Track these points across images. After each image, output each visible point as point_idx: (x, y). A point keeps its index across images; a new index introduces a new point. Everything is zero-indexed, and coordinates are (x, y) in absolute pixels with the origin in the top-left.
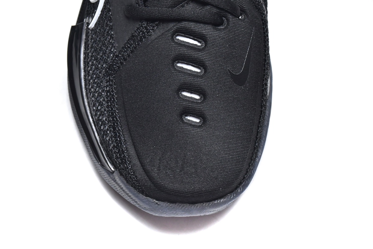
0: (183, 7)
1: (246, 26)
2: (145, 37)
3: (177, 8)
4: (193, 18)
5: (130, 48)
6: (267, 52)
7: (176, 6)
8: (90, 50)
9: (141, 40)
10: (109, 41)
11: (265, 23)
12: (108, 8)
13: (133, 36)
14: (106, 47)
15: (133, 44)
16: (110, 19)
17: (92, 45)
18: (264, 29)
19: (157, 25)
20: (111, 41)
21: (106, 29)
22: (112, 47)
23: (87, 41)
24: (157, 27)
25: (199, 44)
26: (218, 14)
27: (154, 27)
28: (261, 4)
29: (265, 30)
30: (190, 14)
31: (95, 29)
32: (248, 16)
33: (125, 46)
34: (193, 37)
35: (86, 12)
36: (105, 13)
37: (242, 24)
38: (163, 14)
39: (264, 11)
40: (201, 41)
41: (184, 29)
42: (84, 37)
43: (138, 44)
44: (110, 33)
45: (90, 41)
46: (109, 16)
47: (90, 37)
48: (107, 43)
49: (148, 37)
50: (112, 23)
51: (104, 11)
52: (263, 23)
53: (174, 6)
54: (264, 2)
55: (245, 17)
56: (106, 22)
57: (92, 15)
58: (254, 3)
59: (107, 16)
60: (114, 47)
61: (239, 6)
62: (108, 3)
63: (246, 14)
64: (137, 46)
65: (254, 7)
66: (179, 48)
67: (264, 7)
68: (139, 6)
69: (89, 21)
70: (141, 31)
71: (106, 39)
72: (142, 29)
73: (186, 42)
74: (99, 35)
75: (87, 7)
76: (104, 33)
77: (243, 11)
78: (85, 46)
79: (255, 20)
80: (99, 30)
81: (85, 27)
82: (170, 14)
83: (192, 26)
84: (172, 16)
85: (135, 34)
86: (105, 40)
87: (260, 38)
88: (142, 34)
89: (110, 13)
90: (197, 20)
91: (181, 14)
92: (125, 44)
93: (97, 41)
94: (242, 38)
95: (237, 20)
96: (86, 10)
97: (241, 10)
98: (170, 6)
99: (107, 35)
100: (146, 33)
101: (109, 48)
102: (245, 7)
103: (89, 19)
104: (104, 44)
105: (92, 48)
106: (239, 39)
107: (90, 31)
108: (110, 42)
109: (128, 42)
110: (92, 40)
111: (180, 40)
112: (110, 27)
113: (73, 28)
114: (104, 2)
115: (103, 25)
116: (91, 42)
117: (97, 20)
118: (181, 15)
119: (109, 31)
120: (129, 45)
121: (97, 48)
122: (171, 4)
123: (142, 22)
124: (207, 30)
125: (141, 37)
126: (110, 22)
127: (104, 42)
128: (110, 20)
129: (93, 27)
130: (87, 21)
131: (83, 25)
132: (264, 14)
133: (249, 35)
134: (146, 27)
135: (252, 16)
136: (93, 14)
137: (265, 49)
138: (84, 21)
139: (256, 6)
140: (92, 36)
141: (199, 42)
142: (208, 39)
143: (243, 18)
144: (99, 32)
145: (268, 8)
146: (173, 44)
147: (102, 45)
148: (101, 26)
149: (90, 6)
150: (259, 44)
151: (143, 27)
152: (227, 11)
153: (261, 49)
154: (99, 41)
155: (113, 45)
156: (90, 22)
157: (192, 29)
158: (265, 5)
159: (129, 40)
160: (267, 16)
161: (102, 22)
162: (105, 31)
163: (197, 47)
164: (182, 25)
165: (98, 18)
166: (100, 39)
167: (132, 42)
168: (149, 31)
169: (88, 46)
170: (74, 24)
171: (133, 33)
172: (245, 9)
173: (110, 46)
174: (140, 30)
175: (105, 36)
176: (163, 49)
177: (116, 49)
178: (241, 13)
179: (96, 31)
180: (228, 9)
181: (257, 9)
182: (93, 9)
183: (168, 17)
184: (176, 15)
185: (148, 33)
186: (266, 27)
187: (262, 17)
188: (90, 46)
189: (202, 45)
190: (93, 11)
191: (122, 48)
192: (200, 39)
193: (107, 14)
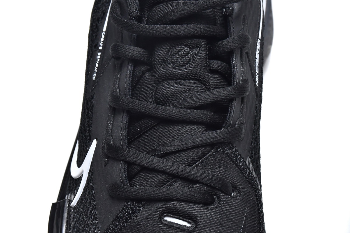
0: (171, 186)
1: (238, 204)
2: (130, 219)
3: (165, 187)
4: (182, 198)
5: (115, 230)
6: (262, 230)
7: (164, 185)
8: (72, 230)
9: (127, 222)
10: (92, 222)
11: (259, 197)
12: (92, 186)
13: (118, 217)
14: (89, 228)
15: (118, 226)
16: (93, 197)
17: (75, 224)
18: (258, 204)
19: (143, 205)
20: (94, 221)
21: (89, 208)
22: (95, 228)
23: (69, 220)
24: (144, 207)
25: (189, 225)
26: (208, 192)
27: (140, 208)
28: (254, 178)
29: (260, 206)
30: (179, 194)
31: (78, 208)
32: (240, 193)
33: (110, 228)
34: (182, 217)
35: (68, 188)
36: (88, 191)
37: (234, 202)
38: (150, 194)
39: (258, 186)
40: (191, 221)
41: (172, 209)
42: (66, 215)
43: (124, 226)
44: (94, 212)
45: (72, 220)
46: (92, 194)
47: (72, 216)
48: (91, 224)
49: (134, 219)
50: (95, 202)
51: (87, 189)
52: (257, 199)
53: (161, 185)
54: (258, 176)
55: (237, 193)
56: (89, 200)
57: (74, 192)
58: (247, 178)
59: (90, 194)
60: (98, 228)
61: (231, 183)
62: (91, 180)
63: (239, 191)
64: (122, 228)
65: (246, 182)
66: (167, 230)
67: (258, 181)
68: (124, 185)
69: (71, 198)
70: (127, 212)
71: (90, 219)
72: (127, 210)
73: (175, 223)
74: (82, 215)
75: (69, 182)
76: (87, 213)
77: (235, 188)
78: (67, 225)
79: (248, 197)
80: (82, 208)
81: (67, 205)
82: (156, 193)
83: (181, 206)
84: (159, 195)
85: (120, 215)
86: (88, 220)
87: (254, 216)
88: (127, 215)
89: (94, 192)
90: (186, 199)
91: (169, 193)
92: (109, 225)
93: (80, 221)
94: (235, 217)
95: (229, 198)
96: (68, 186)
97: (233, 187)
98: (157, 185)
99: (90, 215)
100: (132, 214)
101: (92, 229)
102: (237, 183)
103: (71, 196)
104: (87, 225)
105: (75, 228)
106: (231, 218)
107: (72, 209)
108: (94, 223)
109: (112, 223)
110: (74, 220)
111: (169, 222)
112: (93, 206)
113: (54, 205)
114: (87, 179)
115: (86, 203)
116: (73, 222)
117: (80, 198)
118: (169, 195)
119: (92, 210)
120: (113, 227)
121: (79, 229)
122: (158, 183)
123: (128, 203)
124: (197, 210)
125: (127, 218)
126: (93, 201)
127: (88, 222)
128: (94, 199)
129: (76, 205)
130: (69, 198)
131: (64, 202)
132: (257, 189)
133: (242, 214)
134: (131, 208)
135: (244, 193)
136: (76, 191)
137: (260, 227)
138: (66, 198)
139: (249, 182)
140: (74, 215)
141: (189, 222)
142: (198, 220)
143: (235, 195)
144: (81, 211)
145: (262, 181)
146: (161, 226)
147: (85, 226)
148: (84, 205)
149: (72, 182)
150: (253, 223)
151: (128, 207)
152: (218, 189)
153: (256, 228)
154: (82, 221)
155: (97, 226)
156: (72, 200)
157: (181, 210)
158: (258, 178)
159: (113, 221)
160: (261, 190)
161: (85, 201)
162: (88, 210)
163: (187, 229)
164: (170, 205)
165: (80, 195)
166: (83, 218)
167: (117, 224)
168: (135, 212)
169: (70, 226)
170: (55, 201)
171: (117, 214)
172: (238, 186)
173: (93, 227)
174: (125, 210)
175: (88, 216)
176: (150, 231)
177: (100, 230)
178: (233, 190)
179: (79, 210)
180: (219, 187)
181: (250, 184)
182: (75, 185)
183: (155, 197)
184: (164, 195)
185: (134, 214)
186: (260, 203)
187: (256, 192)
188: (72, 225)
189: (191, 226)
190: (76, 187)
191: (106, 230)
192: (190, 219)
193: (91, 192)
